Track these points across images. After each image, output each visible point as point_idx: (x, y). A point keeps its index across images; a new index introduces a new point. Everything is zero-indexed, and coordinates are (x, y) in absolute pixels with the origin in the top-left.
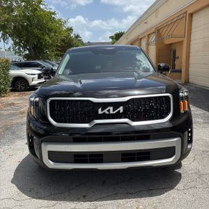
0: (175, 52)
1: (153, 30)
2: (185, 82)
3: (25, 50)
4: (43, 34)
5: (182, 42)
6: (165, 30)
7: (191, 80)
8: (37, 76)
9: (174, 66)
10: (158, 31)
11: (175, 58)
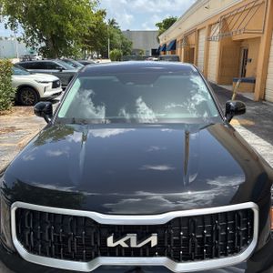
0: (246, 52)
1: (217, 19)
2: (260, 99)
3: (40, 42)
4: (64, 20)
5: (260, 38)
6: (235, 19)
7: (268, 97)
8: (51, 84)
9: (244, 72)
10: (224, 21)
11: (246, 60)
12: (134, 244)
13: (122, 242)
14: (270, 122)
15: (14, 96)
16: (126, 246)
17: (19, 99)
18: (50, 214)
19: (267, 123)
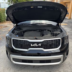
12: (36, 46)
13: (34, 45)
14: (71, 24)
15: (6, 18)
16: (35, 46)
17: (7, 19)
18: (19, 40)
19: (71, 25)
